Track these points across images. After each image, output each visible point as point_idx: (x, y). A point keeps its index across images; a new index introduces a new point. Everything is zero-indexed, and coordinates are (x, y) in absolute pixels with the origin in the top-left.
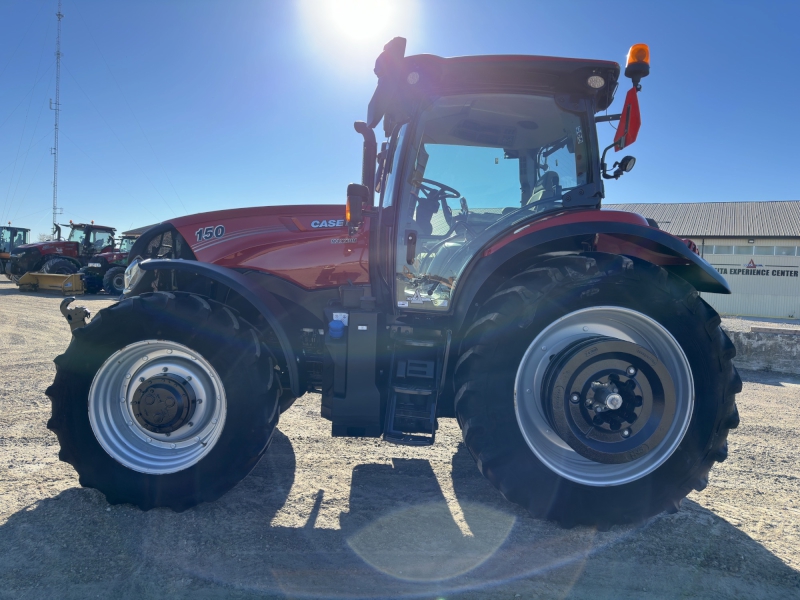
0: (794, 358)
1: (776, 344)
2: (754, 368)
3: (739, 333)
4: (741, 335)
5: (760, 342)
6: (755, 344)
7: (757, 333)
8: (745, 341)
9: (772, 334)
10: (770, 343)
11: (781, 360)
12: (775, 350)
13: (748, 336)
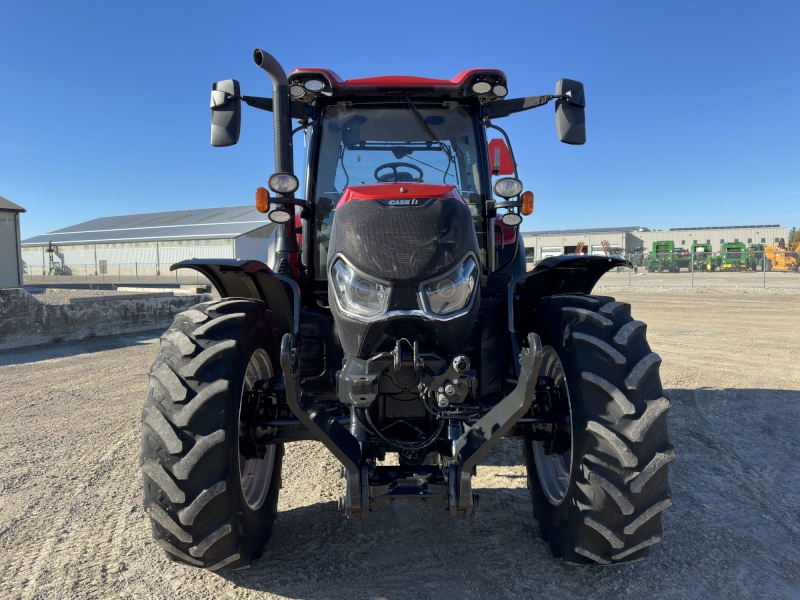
0: (109, 321)
1: (94, 311)
2: (81, 337)
3: (63, 306)
4: (65, 308)
5: (82, 312)
6: (79, 314)
7: (77, 304)
8: (70, 313)
9: (90, 302)
10: (90, 311)
11: (100, 325)
12: (94, 317)
13: (71, 307)
